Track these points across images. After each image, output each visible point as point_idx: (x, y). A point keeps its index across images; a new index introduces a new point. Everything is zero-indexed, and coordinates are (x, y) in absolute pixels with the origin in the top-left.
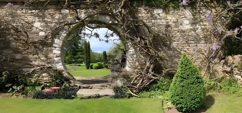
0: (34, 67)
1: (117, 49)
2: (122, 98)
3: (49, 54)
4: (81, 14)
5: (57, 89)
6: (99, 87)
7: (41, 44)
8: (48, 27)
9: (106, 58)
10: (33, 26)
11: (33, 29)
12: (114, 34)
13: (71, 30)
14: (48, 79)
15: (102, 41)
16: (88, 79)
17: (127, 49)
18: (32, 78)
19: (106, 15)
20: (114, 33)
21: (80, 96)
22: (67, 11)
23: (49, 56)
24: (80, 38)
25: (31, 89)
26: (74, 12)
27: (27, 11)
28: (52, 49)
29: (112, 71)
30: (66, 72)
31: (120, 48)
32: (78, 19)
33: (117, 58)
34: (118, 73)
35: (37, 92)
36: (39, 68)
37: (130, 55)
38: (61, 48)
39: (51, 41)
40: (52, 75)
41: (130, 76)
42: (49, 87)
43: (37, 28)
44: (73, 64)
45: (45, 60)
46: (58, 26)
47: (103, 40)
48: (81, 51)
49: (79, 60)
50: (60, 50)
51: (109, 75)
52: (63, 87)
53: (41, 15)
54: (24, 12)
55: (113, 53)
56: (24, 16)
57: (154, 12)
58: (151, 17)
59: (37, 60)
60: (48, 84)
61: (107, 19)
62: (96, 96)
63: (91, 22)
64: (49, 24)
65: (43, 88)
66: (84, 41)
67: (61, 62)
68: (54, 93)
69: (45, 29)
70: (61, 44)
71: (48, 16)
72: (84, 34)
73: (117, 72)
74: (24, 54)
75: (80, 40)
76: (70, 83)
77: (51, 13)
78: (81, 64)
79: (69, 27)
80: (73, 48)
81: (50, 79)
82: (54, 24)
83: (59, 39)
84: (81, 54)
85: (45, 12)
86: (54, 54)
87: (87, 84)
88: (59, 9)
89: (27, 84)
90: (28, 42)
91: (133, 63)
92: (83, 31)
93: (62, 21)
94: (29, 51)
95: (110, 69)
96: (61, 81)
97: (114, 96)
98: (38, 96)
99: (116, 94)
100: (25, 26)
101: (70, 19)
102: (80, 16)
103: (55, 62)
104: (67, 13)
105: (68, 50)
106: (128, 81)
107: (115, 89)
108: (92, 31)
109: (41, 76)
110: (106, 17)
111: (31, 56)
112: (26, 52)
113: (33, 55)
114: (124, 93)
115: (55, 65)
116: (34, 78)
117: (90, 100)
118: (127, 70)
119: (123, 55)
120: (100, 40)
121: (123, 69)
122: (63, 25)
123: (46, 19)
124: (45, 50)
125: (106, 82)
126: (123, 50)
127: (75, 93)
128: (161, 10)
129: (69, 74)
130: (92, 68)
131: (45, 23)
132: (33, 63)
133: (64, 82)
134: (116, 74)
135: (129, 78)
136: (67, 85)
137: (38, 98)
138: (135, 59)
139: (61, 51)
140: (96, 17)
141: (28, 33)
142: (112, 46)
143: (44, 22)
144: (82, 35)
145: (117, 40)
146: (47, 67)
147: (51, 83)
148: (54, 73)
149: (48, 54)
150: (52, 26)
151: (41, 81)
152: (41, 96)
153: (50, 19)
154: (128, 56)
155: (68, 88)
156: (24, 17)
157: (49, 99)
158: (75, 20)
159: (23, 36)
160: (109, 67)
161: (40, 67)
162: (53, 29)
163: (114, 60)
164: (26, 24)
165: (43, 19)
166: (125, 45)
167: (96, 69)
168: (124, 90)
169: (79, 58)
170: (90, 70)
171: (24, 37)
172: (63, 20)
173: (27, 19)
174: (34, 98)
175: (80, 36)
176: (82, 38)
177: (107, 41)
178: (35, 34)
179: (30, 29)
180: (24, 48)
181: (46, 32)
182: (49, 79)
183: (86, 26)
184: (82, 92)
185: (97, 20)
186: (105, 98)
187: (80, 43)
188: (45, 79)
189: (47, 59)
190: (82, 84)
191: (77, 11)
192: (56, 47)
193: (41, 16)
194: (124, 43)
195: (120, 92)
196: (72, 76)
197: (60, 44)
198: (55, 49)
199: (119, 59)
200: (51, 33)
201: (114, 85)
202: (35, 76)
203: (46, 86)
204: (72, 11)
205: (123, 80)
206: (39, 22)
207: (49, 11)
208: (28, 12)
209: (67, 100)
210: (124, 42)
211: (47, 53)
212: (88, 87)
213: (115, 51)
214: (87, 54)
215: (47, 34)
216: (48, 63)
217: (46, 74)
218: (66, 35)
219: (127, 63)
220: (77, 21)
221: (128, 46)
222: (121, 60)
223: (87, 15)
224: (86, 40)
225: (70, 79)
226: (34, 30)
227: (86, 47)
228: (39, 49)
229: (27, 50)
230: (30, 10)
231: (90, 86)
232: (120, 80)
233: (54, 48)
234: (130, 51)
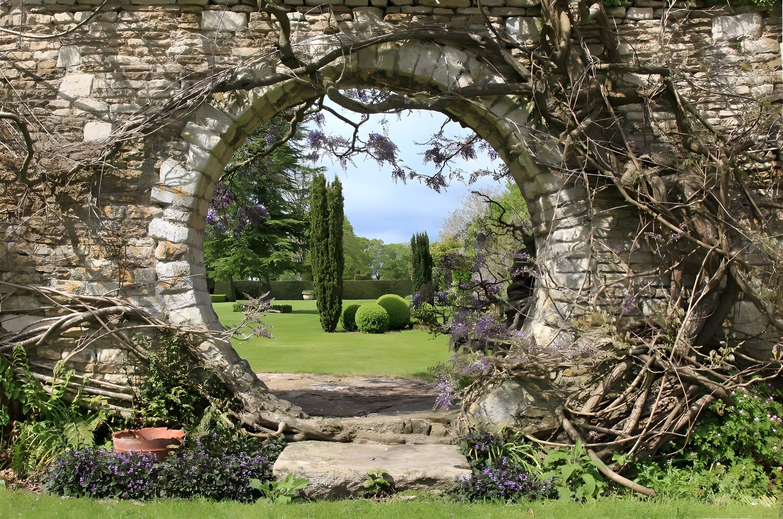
0: (55, 312)
1: (489, 222)
2: (507, 497)
3: (131, 241)
4: (306, 37)
5: (175, 441)
6: (389, 435)
7: (91, 186)
8: (131, 96)
9: (428, 274)
10: (56, 92)
11: (54, 108)
12: (476, 146)
13: (245, 113)
14: (125, 380)
15: (408, 179)
16: (329, 389)
17: (543, 227)
18: (49, 372)
19: (443, 45)
20: (479, 136)
21: (291, 481)
22: (236, 19)
23: (129, 251)
24: (290, 160)
25: (43, 438)
26: (270, 22)
27: (29, 16)
28: (143, 213)
29: (460, 342)
30: (218, 344)
31: (504, 219)
32: (290, 59)
33: (484, 275)
34: (491, 356)
35: (72, 453)
36: (79, 315)
37: (556, 258)
38: (190, 210)
39: (140, 172)
40: (147, 362)
41: (553, 375)
42: (133, 427)
43: (73, 102)
44: (249, 302)
45: (108, 272)
46: (178, 94)
47: (412, 175)
48: (296, 231)
49: (281, 278)
50: (186, 218)
51: (439, 368)
52: (202, 430)
53: (97, 35)
54: (16, 20)
55: (467, 243)
56: (14, 41)
57: (710, 33)
58: (694, 60)
59: (72, 271)
60: (127, 413)
61: (448, 67)
62: (372, 487)
63: (356, 79)
64: (135, 84)
65: (101, 435)
66: (310, 178)
67: (189, 286)
68: (156, 466)
69: (114, 107)
70: (190, 189)
71: (131, 41)
72: (316, 139)
73: (482, 348)
74: (10, 239)
75: (290, 172)
76: (238, 406)
77: (148, 29)
78: (295, 304)
79: (239, 101)
80: (255, 215)
81: (135, 379)
82: (159, 83)
83: (181, 159)
84: (295, 248)
85: (118, 21)
86: (157, 240)
87: (323, 416)
88: (192, 9)
89: (21, 405)
90: (31, 175)
91: (569, 302)
92: (310, 125)
93: (204, 67)
94: (34, 224)
95: (447, 333)
96: (194, 398)
97: (466, 483)
98: (77, 479)
99: (477, 473)
100: (19, 93)
101: (244, 58)
102: (301, 43)
103: (160, 288)
104: (231, 27)
105: (225, 221)
106: (540, 400)
107: (471, 445)
108: (356, 127)
109: (90, 366)
110: (441, 53)
111: (43, 249)
112: (19, 229)
113: (52, 245)
114: (519, 471)
115: (158, 301)
116: (59, 374)
117: (343, 505)
118: (539, 342)
119: (521, 256)
120: (400, 173)
121: (517, 337)
122: (209, 87)
123: (119, 58)
124: (111, 216)
125: (426, 403)
126: (520, 228)
127: (266, 467)
128: (750, 21)
129: (231, 354)
130: (350, 326)
131: (117, 79)
132: (54, 286)
133: (207, 403)
134: (477, 360)
135: (546, 384)
136: (224, 419)
137: (80, 489)
138: (581, 283)
139: (189, 225)
140: (385, 53)
141: (30, 127)
142: (461, 207)
143: (111, 70)
144: (303, 142)
145: (490, 177)
146: (118, 312)
147: (140, 406)
148: (155, 348)
149: (125, 243)
150: (152, 92)
151: (91, 394)
152: (95, 477)
153: (141, 55)
154: (548, 263)
155: (229, 437)
156: (13, 46)
157: (135, 498)
158: (272, 64)
159: (9, 142)
160: (440, 321)
161: (85, 314)
162: (154, 110)
163: (473, 286)
164: (22, 82)
165: (106, 54)
166: (531, 201)
167: (371, 331)
168: (521, 455)
169: (286, 265)
170: (340, 339)
171: (14, 149)
172: (206, 64)
173: (27, 55)
174: (61, 492)
175: (289, 151)
176: (300, 162)
177: (437, 182)
178: (61, 132)
179: (43, 105)
180: (10, 207)
181: (116, 125)
182: (130, 382)
183: (326, 97)
184: (301, 463)
185: (389, 67)
186: (421, 498)
187: (289, 188)
188: (111, 379)
189: (121, 266)
190: (301, 417)
191: (287, 20)
192: (163, 205)
193: (95, 42)
194: (530, 196)
195: (498, 464)
196: (247, 368)
197: (185, 189)
198: (160, 215)
199: (500, 278)
200: (144, 131)
201: (466, 422)
202: (62, 362)
203: (116, 421)
204: (263, 19)
205: (517, 394)
206: (85, 72)
207: (141, 15)
208: (33, 21)
209: (222, 504)
210: (530, 187)
211: (118, 236)
212: (333, 434)
213: (475, 234)
214: (327, 247)
215: (120, 133)
216: (125, 292)
217: (117, 351)
218: (216, 139)
219: (540, 303)
220: (281, 69)
221: (550, 209)
222: (506, 286)
223: (341, 44)
224: (323, 169)
225: (238, 384)
226: (61, 111)
227: (324, 206)
228: (83, 214)
229: (26, 219)
230: (44, 13)
231: (340, 429)
232: (498, 394)
233: (154, 210)
234: (557, 235)
